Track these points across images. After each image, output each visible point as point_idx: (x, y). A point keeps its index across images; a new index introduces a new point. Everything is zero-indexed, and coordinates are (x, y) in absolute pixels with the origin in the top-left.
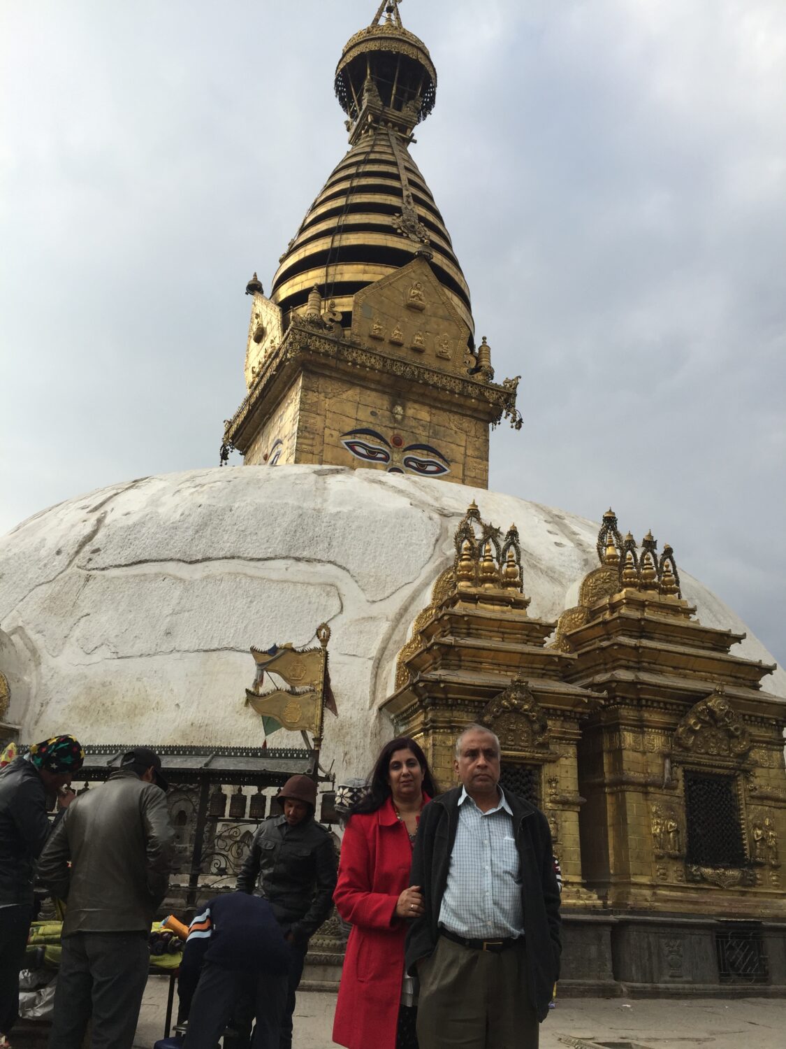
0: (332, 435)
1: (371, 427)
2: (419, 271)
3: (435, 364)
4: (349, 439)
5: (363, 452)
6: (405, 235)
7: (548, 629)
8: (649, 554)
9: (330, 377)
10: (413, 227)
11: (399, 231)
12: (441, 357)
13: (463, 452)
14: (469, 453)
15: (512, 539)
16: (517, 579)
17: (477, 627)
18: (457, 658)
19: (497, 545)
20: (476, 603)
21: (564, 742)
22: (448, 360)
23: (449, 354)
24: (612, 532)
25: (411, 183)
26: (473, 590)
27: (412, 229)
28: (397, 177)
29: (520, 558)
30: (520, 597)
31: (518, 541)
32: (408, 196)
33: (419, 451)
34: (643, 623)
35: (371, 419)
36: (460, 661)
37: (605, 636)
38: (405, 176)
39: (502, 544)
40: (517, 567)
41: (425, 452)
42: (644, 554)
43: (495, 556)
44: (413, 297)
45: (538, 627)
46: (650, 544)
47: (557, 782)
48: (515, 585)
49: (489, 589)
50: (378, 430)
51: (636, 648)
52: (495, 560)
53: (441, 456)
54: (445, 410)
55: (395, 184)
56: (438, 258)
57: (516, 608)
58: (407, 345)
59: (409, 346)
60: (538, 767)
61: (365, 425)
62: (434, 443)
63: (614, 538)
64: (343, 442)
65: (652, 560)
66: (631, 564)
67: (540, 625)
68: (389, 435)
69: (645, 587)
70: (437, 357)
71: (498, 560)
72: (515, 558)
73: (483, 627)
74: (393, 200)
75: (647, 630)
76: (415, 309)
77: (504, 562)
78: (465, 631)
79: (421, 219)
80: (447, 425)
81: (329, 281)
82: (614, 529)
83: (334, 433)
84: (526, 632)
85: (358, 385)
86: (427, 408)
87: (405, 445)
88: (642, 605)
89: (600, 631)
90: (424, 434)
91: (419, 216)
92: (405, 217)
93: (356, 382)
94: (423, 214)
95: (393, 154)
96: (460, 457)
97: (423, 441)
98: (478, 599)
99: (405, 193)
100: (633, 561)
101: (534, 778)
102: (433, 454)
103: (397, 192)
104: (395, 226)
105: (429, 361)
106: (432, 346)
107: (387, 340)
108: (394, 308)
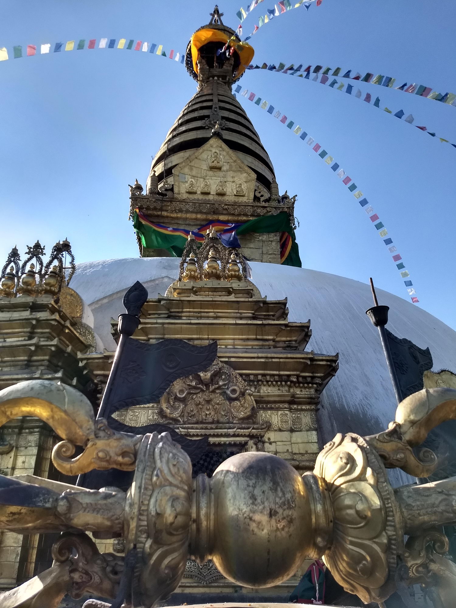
2: (215, 146)
3: (233, 200)
11: (207, 127)
12: (238, 195)
22: (243, 196)
23: (245, 192)
25: (219, 100)
28: (211, 100)
32: (216, 108)
44: (213, 162)
55: (210, 104)
58: (213, 192)
59: (215, 193)
70: (235, 195)
74: (205, 113)
76: (215, 168)
91: (223, 117)
92: (211, 119)
94: (225, 115)
103: (210, 108)
104: (204, 126)
105: (230, 198)
106: (230, 189)
107: (199, 192)
108: (201, 172)
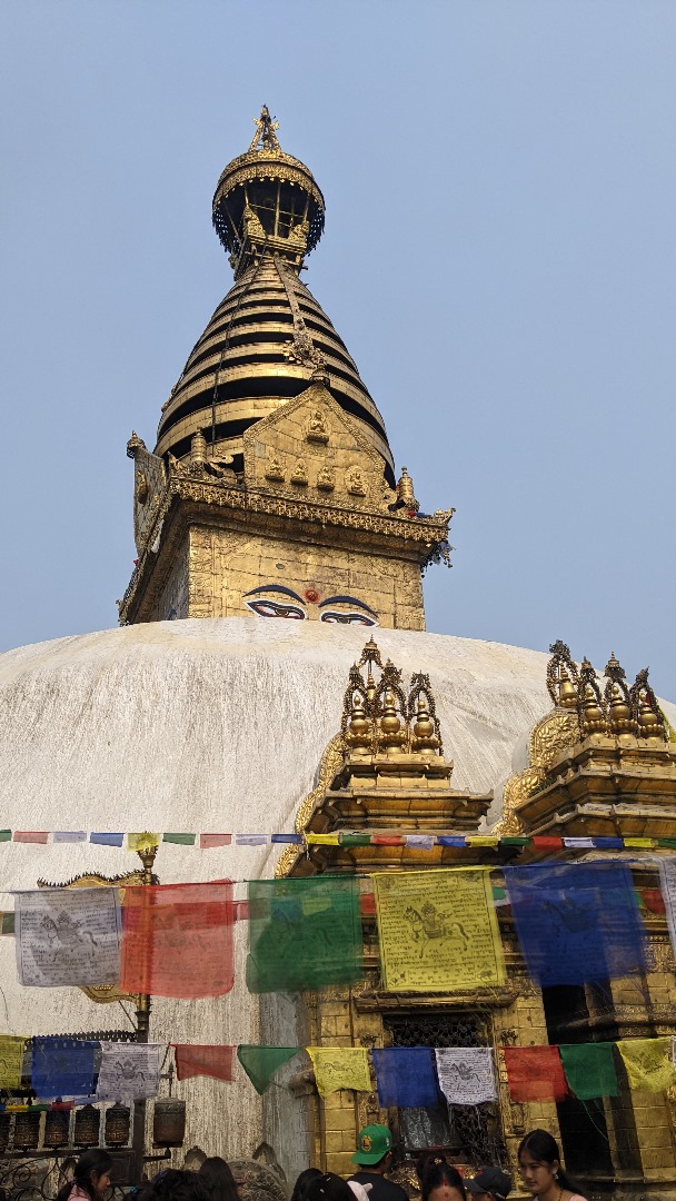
0: (231, 597)
1: (279, 582)
2: (318, 399)
3: (348, 503)
4: (253, 598)
5: (272, 612)
6: (298, 362)
7: (481, 806)
8: (616, 684)
9: (225, 530)
10: (307, 352)
11: (291, 359)
12: (355, 494)
13: (392, 600)
14: (399, 600)
15: (420, 681)
16: (434, 737)
17: (378, 812)
18: (351, 863)
19: (401, 695)
20: (375, 778)
21: (519, 972)
22: (364, 496)
23: (365, 488)
24: (565, 664)
25: (302, 307)
26: (368, 760)
27: (307, 355)
28: (286, 304)
29: (434, 708)
30: (440, 761)
31: (428, 684)
32: (299, 322)
33: (339, 604)
34: (617, 781)
35: (277, 572)
36: (355, 865)
37: (569, 806)
38: (294, 301)
39: (407, 691)
40: (432, 720)
41: (347, 605)
42: (609, 686)
43: (398, 706)
44: (314, 429)
45: (465, 803)
46: (615, 672)
47: (515, 1038)
48: (433, 746)
49: (396, 756)
50: (287, 584)
51: (613, 818)
52: (399, 714)
53: (366, 607)
54: (366, 555)
55: (287, 311)
56: (339, 384)
57: (435, 778)
58: (312, 483)
59: (314, 485)
60: (486, 1017)
61: (271, 581)
62: (355, 593)
63: (568, 670)
64: (245, 603)
65: (621, 694)
66: (594, 701)
67: (467, 799)
68: (299, 589)
69: (618, 731)
70: (350, 494)
71: (404, 714)
72: (427, 708)
73: (385, 812)
74: (285, 328)
75: (624, 790)
76: (317, 441)
77: (411, 716)
78: (361, 820)
79: (316, 344)
80: (369, 571)
81: (217, 422)
82: (566, 660)
83: (234, 593)
84: (450, 812)
85: (259, 536)
86: (344, 555)
87: (322, 599)
88: (616, 755)
89: (558, 799)
90: (344, 584)
91: (314, 341)
92: (297, 343)
93: (256, 532)
94: (319, 339)
95: (282, 282)
96: (388, 606)
97: (342, 592)
98: (378, 771)
99: (296, 318)
100: (595, 696)
101: (480, 1034)
102: (355, 606)
103: (287, 319)
104: (286, 354)
105: (341, 499)
106: (342, 482)
107: (288, 480)
108: (292, 444)
